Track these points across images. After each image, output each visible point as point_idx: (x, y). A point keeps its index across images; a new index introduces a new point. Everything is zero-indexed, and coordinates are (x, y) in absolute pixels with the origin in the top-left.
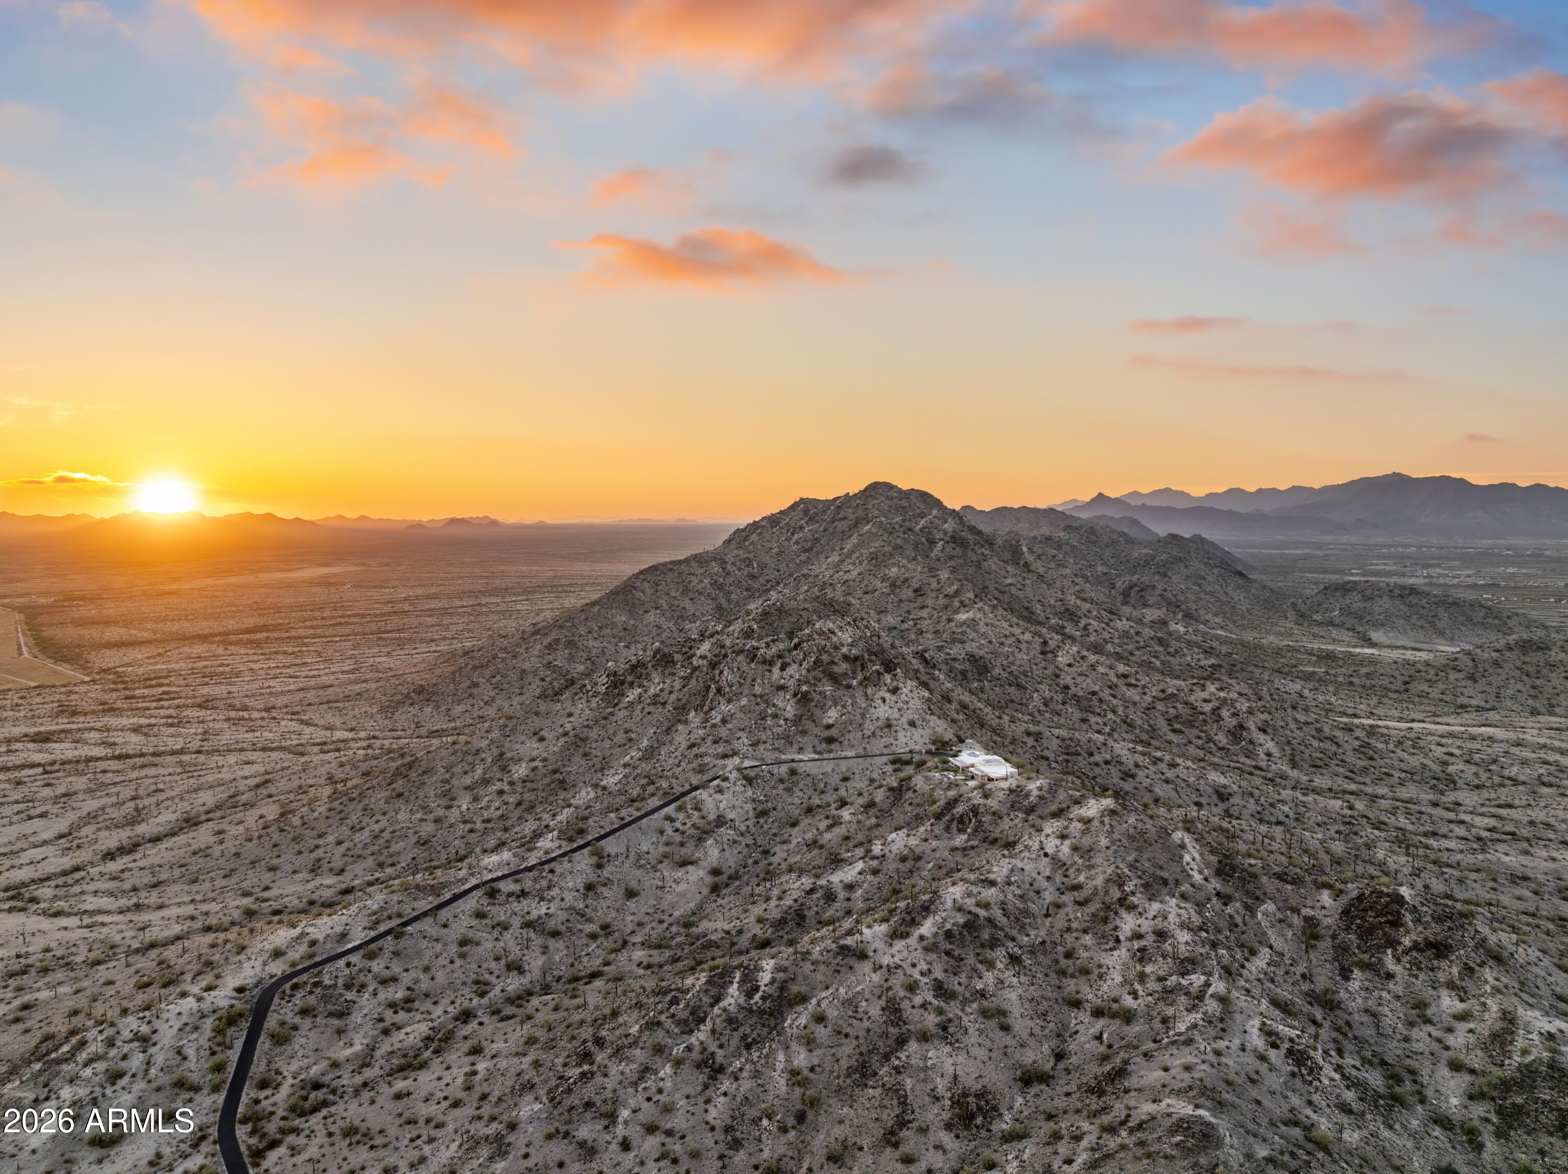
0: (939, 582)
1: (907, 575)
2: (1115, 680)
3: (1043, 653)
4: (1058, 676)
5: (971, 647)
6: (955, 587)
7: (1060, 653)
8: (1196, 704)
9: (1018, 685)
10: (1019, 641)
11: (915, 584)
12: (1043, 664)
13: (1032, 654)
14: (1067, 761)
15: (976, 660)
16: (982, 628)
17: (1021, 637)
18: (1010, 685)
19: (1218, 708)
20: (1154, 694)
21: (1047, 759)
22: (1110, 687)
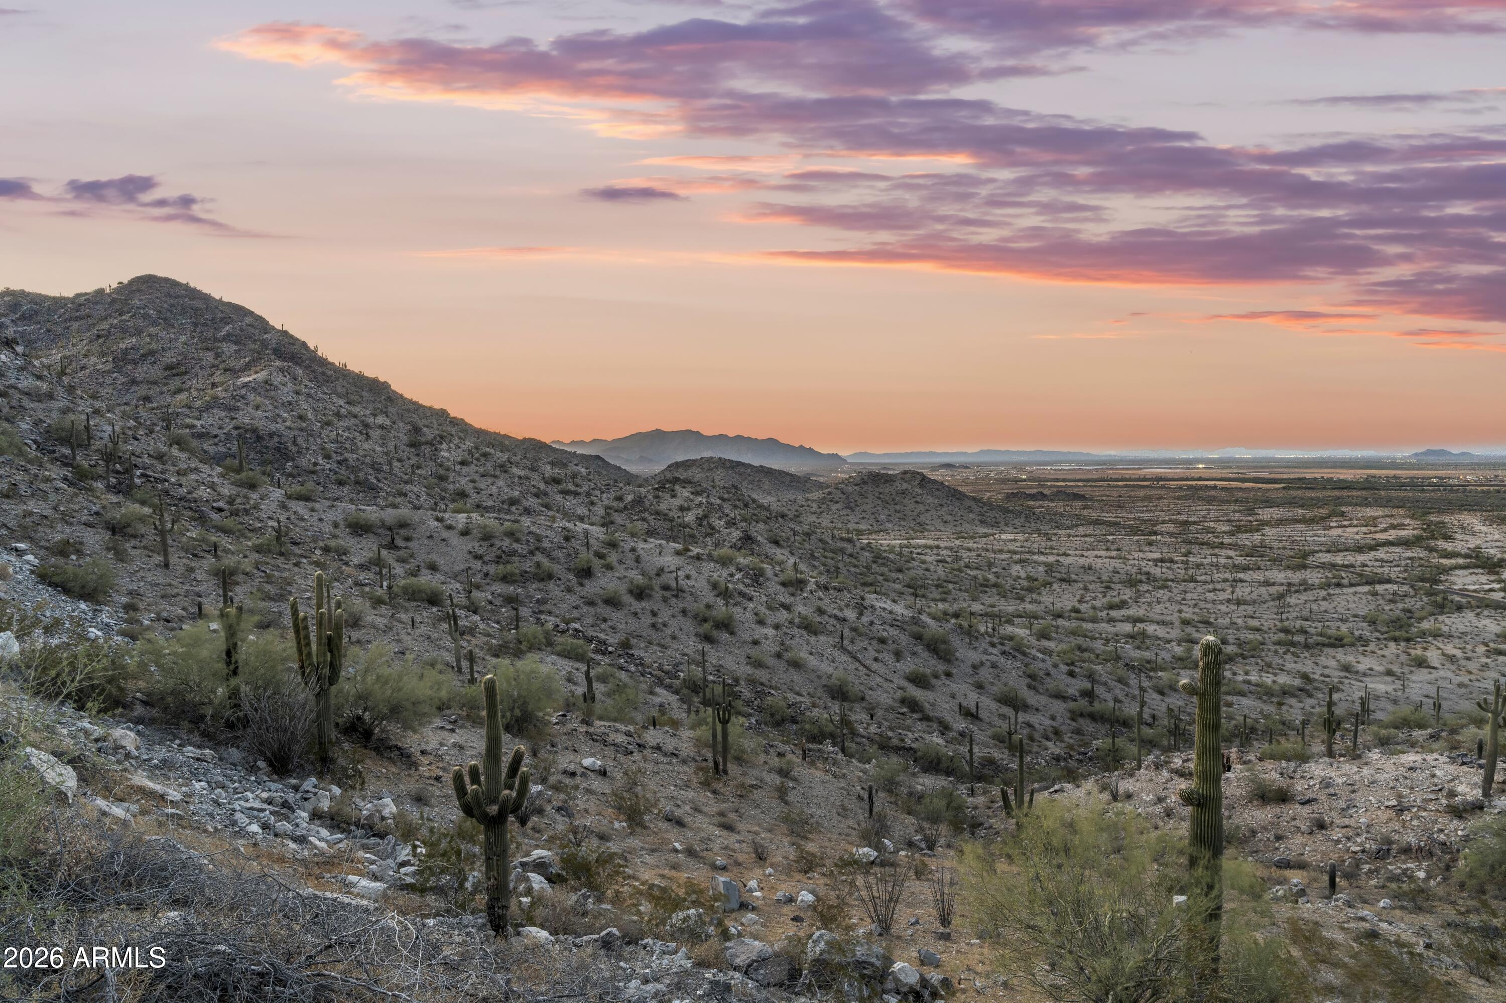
0: (217, 356)
1: (154, 346)
2: (542, 486)
3: (412, 445)
4: (443, 478)
6: (247, 360)
7: (444, 446)
8: (671, 514)
9: (358, 483)
10: (367, 426)
11: (169, 357)
12: (414, 460)
13: (391, 446)
15: (259, 438)
16: (286, 394)
17: (371, 420)
18: (340, 483)
19: (706, 516)
20: (606, 503)
22: (536, 495)
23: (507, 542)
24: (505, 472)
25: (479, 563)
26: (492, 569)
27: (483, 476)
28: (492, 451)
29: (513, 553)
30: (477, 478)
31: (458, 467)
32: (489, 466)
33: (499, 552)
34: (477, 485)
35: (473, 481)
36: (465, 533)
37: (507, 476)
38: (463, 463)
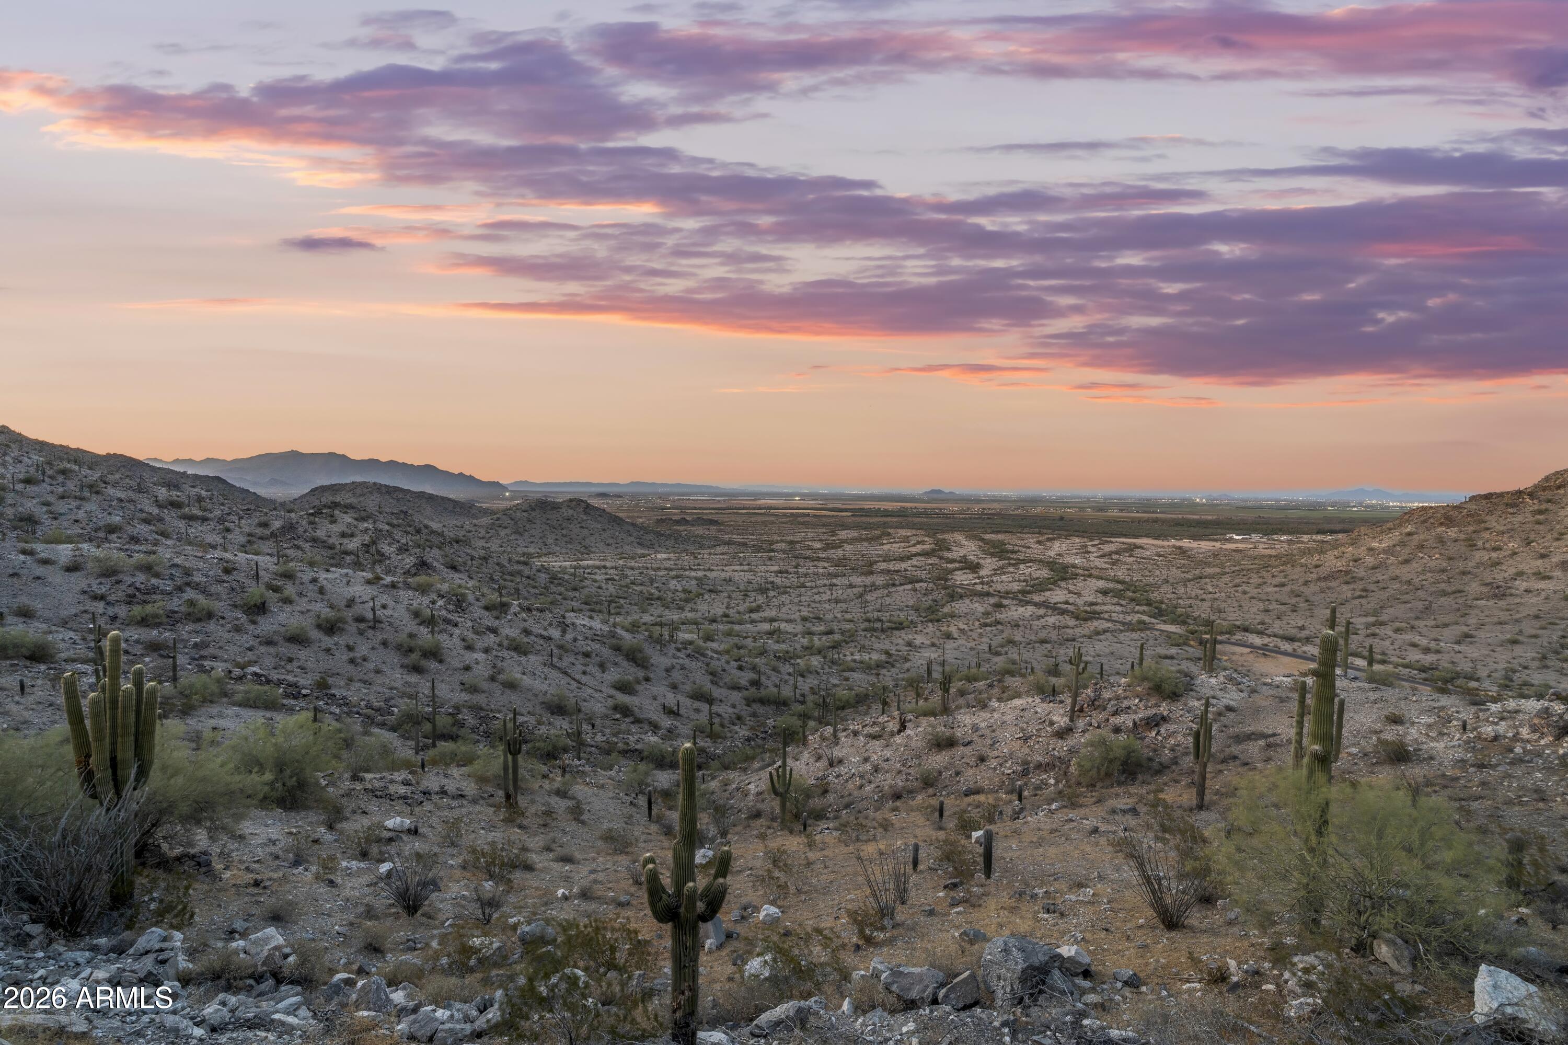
2: (155, 511)
8: (331, 541)
19: (374, 542)
20: (246, 529)
22: (147, 521)
23: (141, 578)
24: (97, 493)
25: (101, 605)
26: (122, 611)
27: (62, 497)
29: (154, 590)
30: (51, 499)
31: (20, 487)
32: (71, 486)
33: (130, 591)
34: (52, 508)
35: (47, 504)
36: (73, 568)
37: (100, 498)
38: (28, 481)
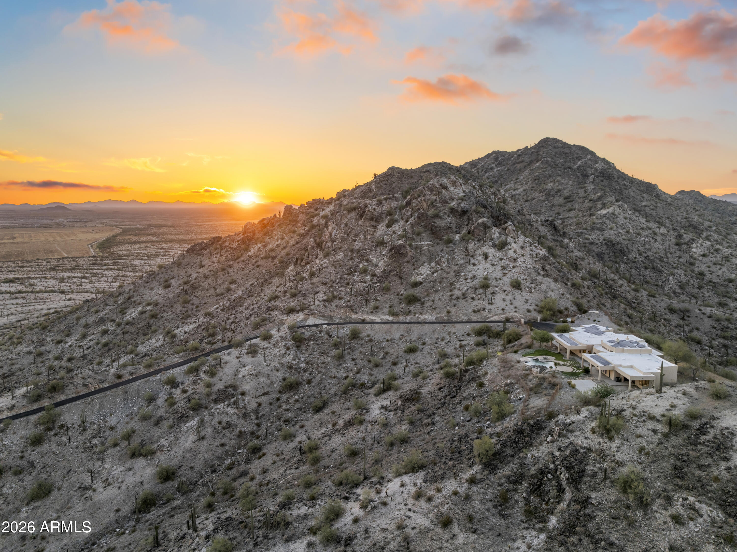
0: (585, 192)
1: (560, 187)
3: (677, 244)
4: (692, 264)
5: (608, 234)
6: (599, 194)
7: (694, 245)
9: (653, 268)
10: (655, 234)
11: (566, 193)
12: (678, 253)
13: (667, 244)
14: (725, 346)
15: (613, 245)
16: (621, 220)
17: (657, 230)
18: (646, 268)
21: (699, 342)
28: (721, 248)
